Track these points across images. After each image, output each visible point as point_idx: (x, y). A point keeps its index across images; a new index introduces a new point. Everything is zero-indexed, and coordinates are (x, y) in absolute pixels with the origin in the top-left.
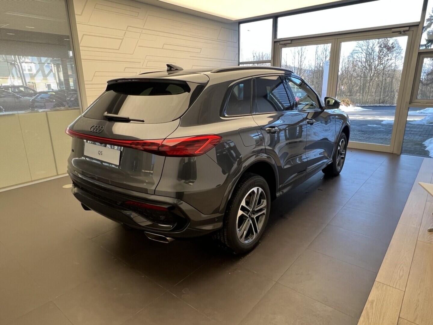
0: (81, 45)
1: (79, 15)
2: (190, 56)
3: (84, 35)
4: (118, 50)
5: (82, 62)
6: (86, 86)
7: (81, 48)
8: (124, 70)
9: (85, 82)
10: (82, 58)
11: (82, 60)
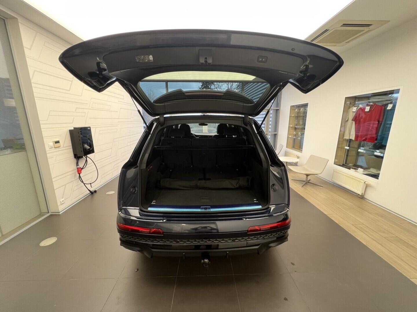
0: (32, 81)
1: (28, 48)
2: (119, 101)
3: (35, 71)
4: (69, 91)
5: (36, 100)
6: (41, 125)
7: (33, 85)
8: (76, 111)
9: (41, 122)
10: (35, 96)
11: (35, 98)
